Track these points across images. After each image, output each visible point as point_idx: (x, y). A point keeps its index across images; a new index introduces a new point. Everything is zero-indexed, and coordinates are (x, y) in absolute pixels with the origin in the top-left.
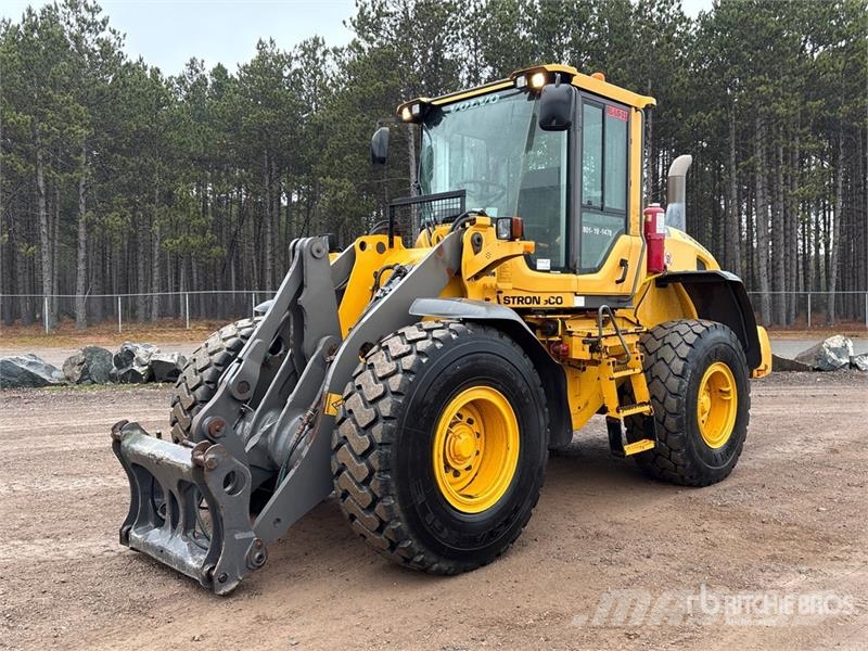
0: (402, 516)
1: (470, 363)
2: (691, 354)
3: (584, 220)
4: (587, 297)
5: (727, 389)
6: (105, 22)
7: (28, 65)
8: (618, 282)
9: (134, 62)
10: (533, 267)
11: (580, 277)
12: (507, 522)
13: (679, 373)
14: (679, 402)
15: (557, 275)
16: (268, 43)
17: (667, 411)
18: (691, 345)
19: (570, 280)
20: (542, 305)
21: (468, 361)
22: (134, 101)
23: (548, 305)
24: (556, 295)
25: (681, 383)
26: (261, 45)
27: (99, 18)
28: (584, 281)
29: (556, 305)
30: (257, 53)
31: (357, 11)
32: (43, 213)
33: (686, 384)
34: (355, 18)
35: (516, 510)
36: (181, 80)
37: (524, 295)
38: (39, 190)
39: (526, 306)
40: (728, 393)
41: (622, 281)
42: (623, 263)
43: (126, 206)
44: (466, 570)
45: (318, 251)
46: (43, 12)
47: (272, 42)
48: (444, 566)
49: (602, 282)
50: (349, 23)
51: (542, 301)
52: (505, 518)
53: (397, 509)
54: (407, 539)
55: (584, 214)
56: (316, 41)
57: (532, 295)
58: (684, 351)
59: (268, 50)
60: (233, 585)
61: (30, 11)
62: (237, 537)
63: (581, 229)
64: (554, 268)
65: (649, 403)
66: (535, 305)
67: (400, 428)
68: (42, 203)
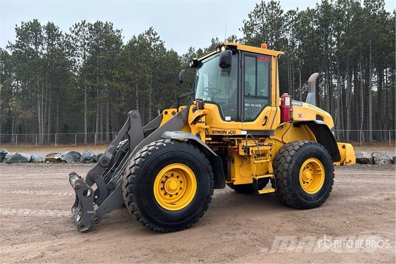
0: (138, 209)
1: (171, 155)
2: (295, 154)
3: (245, 101)
4: (248, 131)
5: (319, 169)
6: (158, 38)
7: (133, 55)
8: (263, 125)
9: (170, 51)
10: (224, 119)
11: (243, 123)
12: (190, 215)
13: (289, 162)
14: (288, 174)
15: (234, 123)
16: (216, 39)
17: (283, 178)
18: (296, 150)
19: (238, 124)
20: (227, 134)
21: (170, 154)
22: (167, 64)
23: (230, 134)
24: (233, 130)
25: (289, 166)
26: (213, 41)
27: (156, 37)
28: (245, 125)
29: (233, 134)
30: (212, 43)
31: (244, 24)
32: (137, 104)
33: (292, 166)
34: (244, 27)
35: (194, 211)
36: (186, 56)
37: (220, 130)
38: (136, 96)
39: (221, 134)
40: (320, 171)
41: (265, 124)
42: (266, 118)
43: (164, 101)
44: (170, 232)
45: (135, 115)
46: (139, 37)
47: (217, 39)
48: (159, 229)
49: (256, 125)
50: (241, 29)
51: (227, 133)
52: (189, 213)
53: (136, 206)
54: (141, 218)
55: (245, 99)
56: (233, 37)
57: (223, 130)
58: (293, 153)
59: (216, 42)
60: (87, 229)
61: (134, 37)
62: (88, 212)
63: (244, 105)
64: (232, 120)
65: (273, 174)
66: (224, 134)
67: (137, 177)
68: (137, 101)
